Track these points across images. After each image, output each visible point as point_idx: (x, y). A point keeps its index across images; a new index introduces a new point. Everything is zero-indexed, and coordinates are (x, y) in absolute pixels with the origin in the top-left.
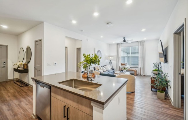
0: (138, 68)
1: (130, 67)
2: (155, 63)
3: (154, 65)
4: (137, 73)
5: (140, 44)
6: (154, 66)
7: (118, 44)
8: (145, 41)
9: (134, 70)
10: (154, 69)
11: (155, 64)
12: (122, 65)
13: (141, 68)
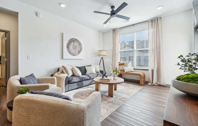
0: (148, 70)
1: (134, 69)
2: (184, 57)
3: (182, 61)
4: (146, 81)
5: (152, 25)
6: (181, 63)
7: (114, 30)
8: (161, 18)
9: (139, 75)
10: (182, 73)
11: (187, 58)
12: (120, 65)
13: (153, 71)
